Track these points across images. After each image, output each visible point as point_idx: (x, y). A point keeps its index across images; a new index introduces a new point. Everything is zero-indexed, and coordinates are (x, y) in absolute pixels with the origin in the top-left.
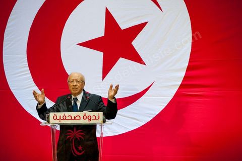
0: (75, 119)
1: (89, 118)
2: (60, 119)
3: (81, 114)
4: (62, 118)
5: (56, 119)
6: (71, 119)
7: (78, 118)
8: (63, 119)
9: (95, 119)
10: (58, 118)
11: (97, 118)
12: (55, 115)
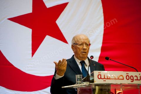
0: (118, 79)
1: (132, 78)
2: (104, 78)
3: (124, 74)
4: (106, 77)
5: (101, 78)
6: (115, 79)
7: (121, 78)
8: (108, 79)
9: (137, 80)
11: (139, 78)
12: (99, 74)
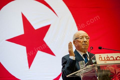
0: (116, 60)
2: (105, 60)
4: (106, 59)
5: (102, 60)
6: (114, 60)
8: (108, 60)
10: (103, 59)
12: (100, 56)
